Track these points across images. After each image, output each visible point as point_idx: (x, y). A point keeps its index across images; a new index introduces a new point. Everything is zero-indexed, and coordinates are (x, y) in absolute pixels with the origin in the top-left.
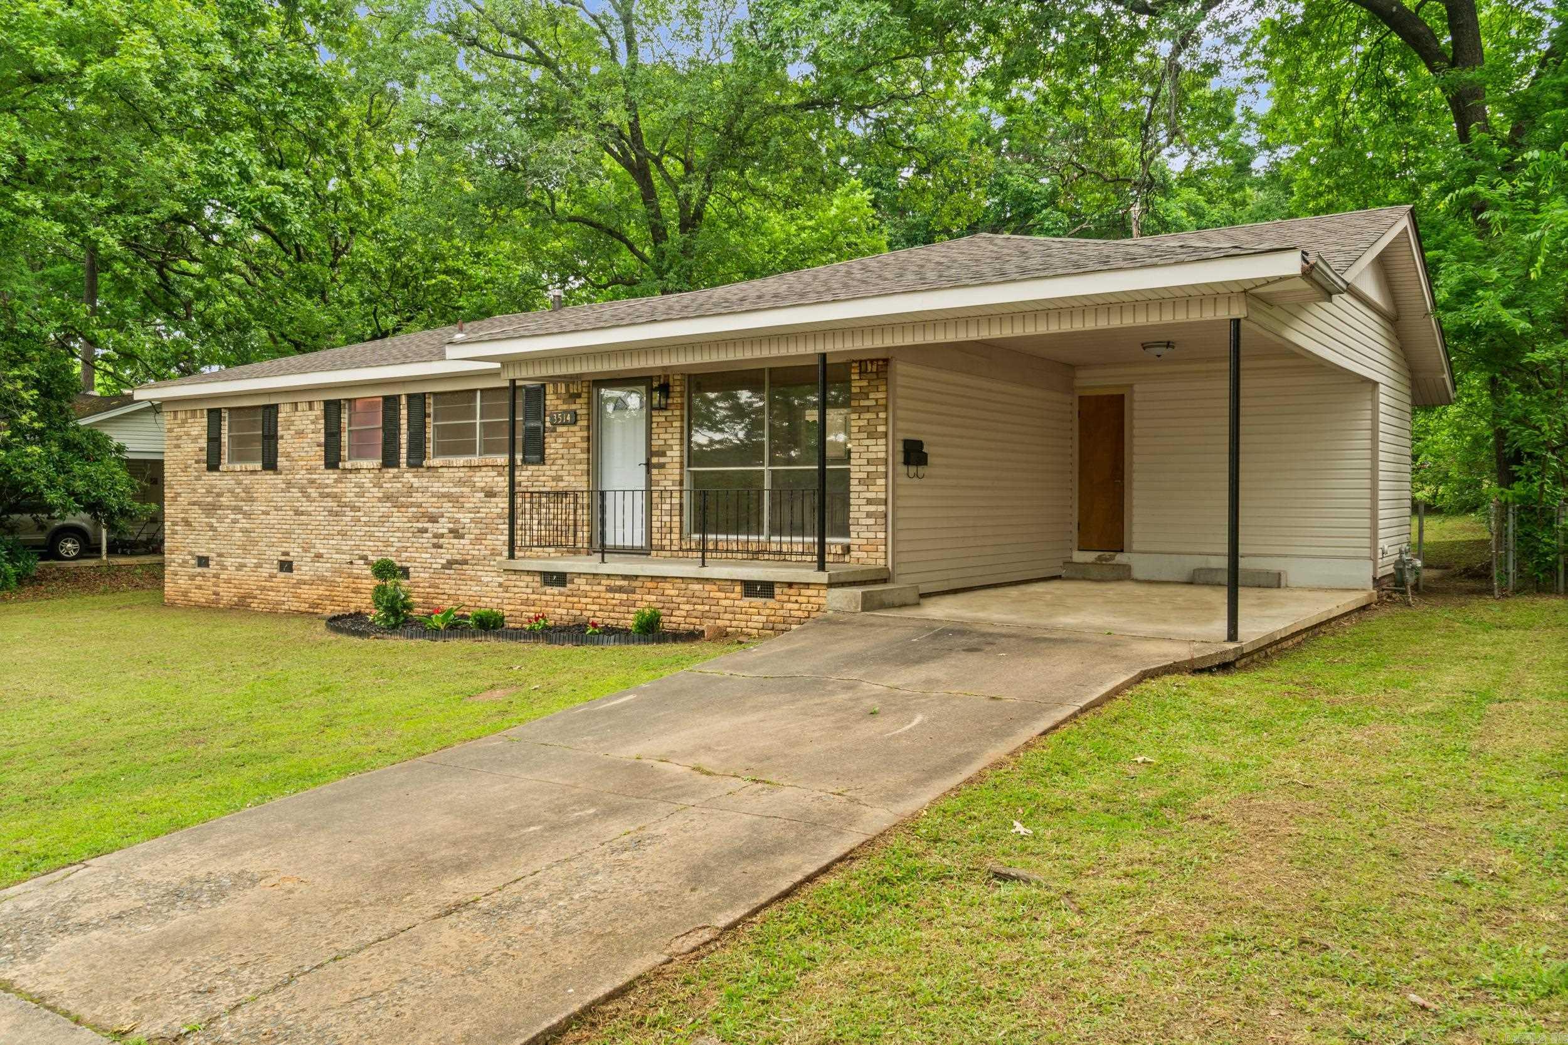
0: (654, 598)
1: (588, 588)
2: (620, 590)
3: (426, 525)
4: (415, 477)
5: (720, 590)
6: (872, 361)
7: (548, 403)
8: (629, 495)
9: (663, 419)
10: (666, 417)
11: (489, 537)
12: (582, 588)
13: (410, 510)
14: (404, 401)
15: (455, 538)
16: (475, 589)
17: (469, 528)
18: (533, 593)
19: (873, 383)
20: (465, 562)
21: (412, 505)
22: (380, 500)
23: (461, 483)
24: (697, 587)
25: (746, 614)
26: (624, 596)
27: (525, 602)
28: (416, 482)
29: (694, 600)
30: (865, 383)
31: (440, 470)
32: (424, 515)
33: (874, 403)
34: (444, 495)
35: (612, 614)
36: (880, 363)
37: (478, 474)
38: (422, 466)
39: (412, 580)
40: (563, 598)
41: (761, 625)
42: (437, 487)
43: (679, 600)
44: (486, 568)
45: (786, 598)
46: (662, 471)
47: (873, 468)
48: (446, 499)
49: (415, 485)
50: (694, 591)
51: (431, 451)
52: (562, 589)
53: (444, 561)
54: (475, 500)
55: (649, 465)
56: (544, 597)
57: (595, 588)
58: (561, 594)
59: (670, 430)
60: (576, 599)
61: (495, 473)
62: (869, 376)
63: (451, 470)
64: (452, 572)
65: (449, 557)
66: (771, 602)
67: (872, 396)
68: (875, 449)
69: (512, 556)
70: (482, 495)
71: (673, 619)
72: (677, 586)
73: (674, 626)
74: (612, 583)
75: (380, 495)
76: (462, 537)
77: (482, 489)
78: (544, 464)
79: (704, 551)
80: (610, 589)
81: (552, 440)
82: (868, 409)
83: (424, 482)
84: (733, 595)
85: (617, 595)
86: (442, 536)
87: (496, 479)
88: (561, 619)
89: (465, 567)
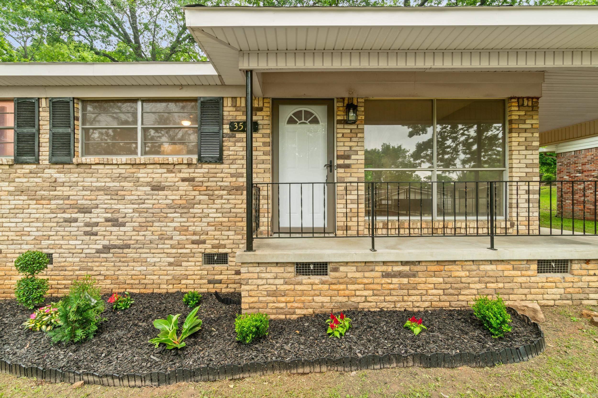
0: (441, 280)
1: (358, 275)
2: (400, 275)
3: (74, 215)
4: (59, 173)
5: (514, 269)
6: (528, 98)
7: (225, 113)
8: (307, 188)
9: (349, 131)
10: (351, 130)
11: (156, 224)
12: (350, 275)
13: (53, 202)
14: (44, 103)
15: (113, 226)
16: (139, 269)
17: (132, 218)
18: (286, 283)
19: (529, 113)
20: (128, 247)
21: (56, 198)
22: (10, 193)
23: (121, 178)
24: (489, 267)
25: (542, 288)
26: (405, 281)
27: (274, 294)
28: (61, 178)
29: (487, 279)
30: (523, 113)
31: (93, 167)
32: (72, 207)
33: (530, 126)
34: (99, 189)
35: (387, 298)
36: (534, 100)
37: (141, 171)
38: (70, 163)
39: (54, 264)
40: (326, 287)
41: (558, 297)
42: (89, 181)
43: (469, 280)
44: (153, 251)
45: (584, 272)
46: (348, 170)
47: (530, 170)
48: (102, 193)
49: (59, 180)
50: (486, 271)
51: (80, 150)
52: (324, 278)
53: (100, 247)
54: (139, 193)
55: (330, 166)
56: (298, 287)
57: (367, 274)
58: (323, 283)
59: (354, 139)
60: (342, 287)
61: (165, 170)
62: (527, 108)
63: (107, 167)
64: (111, 255)
65: (106, 243)
66: (568, 277)
67: (528, 122)
68: (531, 157)
69: (249, 248)
70: (149, 188)
71: (461, 298)
72: (468, 267)
73: (464, 304)
74: (389, 269)
75: (12, 189)
76: (123, 225)
77: (148, 184)
78: (222, 163)
79: (492, 235)
80: (387, 275)
81: (230, 144)
82: (525, 130)
83: (74, 177)
84: (529, 273)
85: (395, 280)
86: (97, 224)
87: (164, 175)
88: (322, 307)
89: (126, 251)
